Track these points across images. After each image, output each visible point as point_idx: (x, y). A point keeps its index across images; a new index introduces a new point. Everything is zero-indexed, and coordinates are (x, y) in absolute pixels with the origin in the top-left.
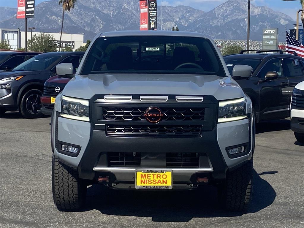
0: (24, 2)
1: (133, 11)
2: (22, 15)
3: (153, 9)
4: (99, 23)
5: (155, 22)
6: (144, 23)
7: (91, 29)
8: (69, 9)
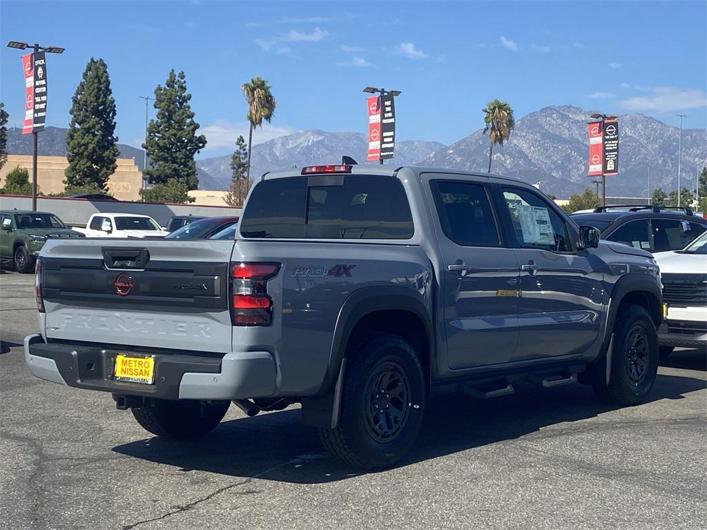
0: (378, 134)
1: (642, 139)
2: (375, 155)
3: (613, 137)
4: (578, 163)
5: (614, 160)
6: (596, 163)
7: (563, 175)
8: (501, 142)
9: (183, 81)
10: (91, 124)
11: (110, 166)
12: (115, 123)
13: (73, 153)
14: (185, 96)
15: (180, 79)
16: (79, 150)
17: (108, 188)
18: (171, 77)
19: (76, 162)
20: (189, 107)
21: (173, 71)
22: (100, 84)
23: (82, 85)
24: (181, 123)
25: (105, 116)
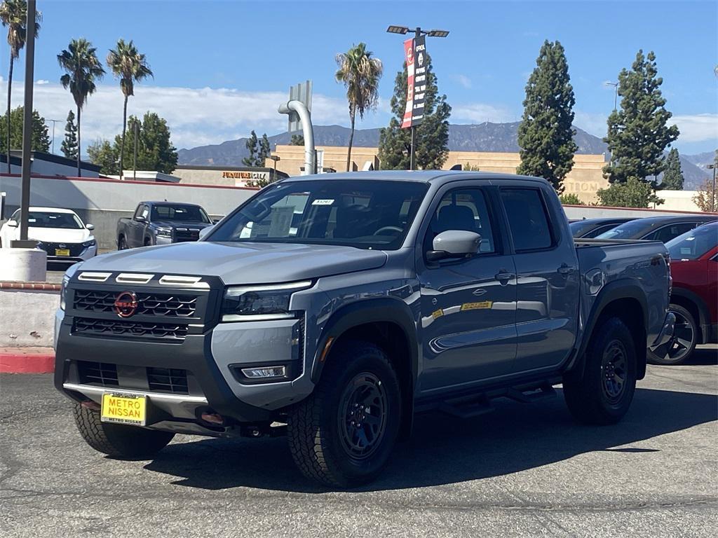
9: (652, 63)
10: (545, 116)
11: (565, 162)
12: (573, 113)
13: (526, 149)
14: (655, 81)
15: (649, 61)
16: (532, 146)
17: (564, 187)
18: (638, 59)
19: (529, 158)
20: (660, 93)
21: (641, 51)
22: (557, 70)
23: (536, 72)
24: (647, 112)
25: (562, 106)
